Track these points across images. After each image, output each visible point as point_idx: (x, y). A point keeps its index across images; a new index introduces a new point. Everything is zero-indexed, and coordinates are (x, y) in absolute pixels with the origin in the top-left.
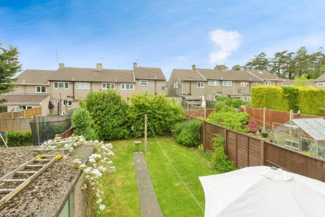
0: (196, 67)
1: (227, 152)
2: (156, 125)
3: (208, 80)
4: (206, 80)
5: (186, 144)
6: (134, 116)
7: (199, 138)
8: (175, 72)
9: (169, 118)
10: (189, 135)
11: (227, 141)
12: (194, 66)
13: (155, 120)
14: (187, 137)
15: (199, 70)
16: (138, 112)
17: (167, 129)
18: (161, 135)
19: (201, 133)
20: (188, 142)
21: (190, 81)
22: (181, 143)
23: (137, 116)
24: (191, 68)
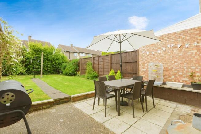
0: (73, 45)
1: (93, 68)
2: (49, 65)
3: (80, 52)
4: (79, 52)
5: (69, 73)
6: (31, 57)
7: (78, 69)
8: (60, 46)
9: (58, 61)
10: (71, 68)
11: (93, 63)
12: (72, 45)
13: (48, 61)
14: (70, 69)
15: (75, 47)
16: (35, 55)
17: (57, 69)
18: (51, 73)
19: (79, 66)
20: (71, 72)
21: (70, 52)
22: (66, 74)
23: (34, 57)
24: (70, 46)
